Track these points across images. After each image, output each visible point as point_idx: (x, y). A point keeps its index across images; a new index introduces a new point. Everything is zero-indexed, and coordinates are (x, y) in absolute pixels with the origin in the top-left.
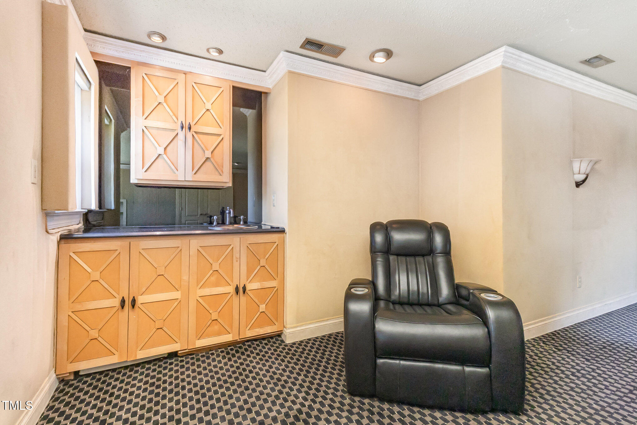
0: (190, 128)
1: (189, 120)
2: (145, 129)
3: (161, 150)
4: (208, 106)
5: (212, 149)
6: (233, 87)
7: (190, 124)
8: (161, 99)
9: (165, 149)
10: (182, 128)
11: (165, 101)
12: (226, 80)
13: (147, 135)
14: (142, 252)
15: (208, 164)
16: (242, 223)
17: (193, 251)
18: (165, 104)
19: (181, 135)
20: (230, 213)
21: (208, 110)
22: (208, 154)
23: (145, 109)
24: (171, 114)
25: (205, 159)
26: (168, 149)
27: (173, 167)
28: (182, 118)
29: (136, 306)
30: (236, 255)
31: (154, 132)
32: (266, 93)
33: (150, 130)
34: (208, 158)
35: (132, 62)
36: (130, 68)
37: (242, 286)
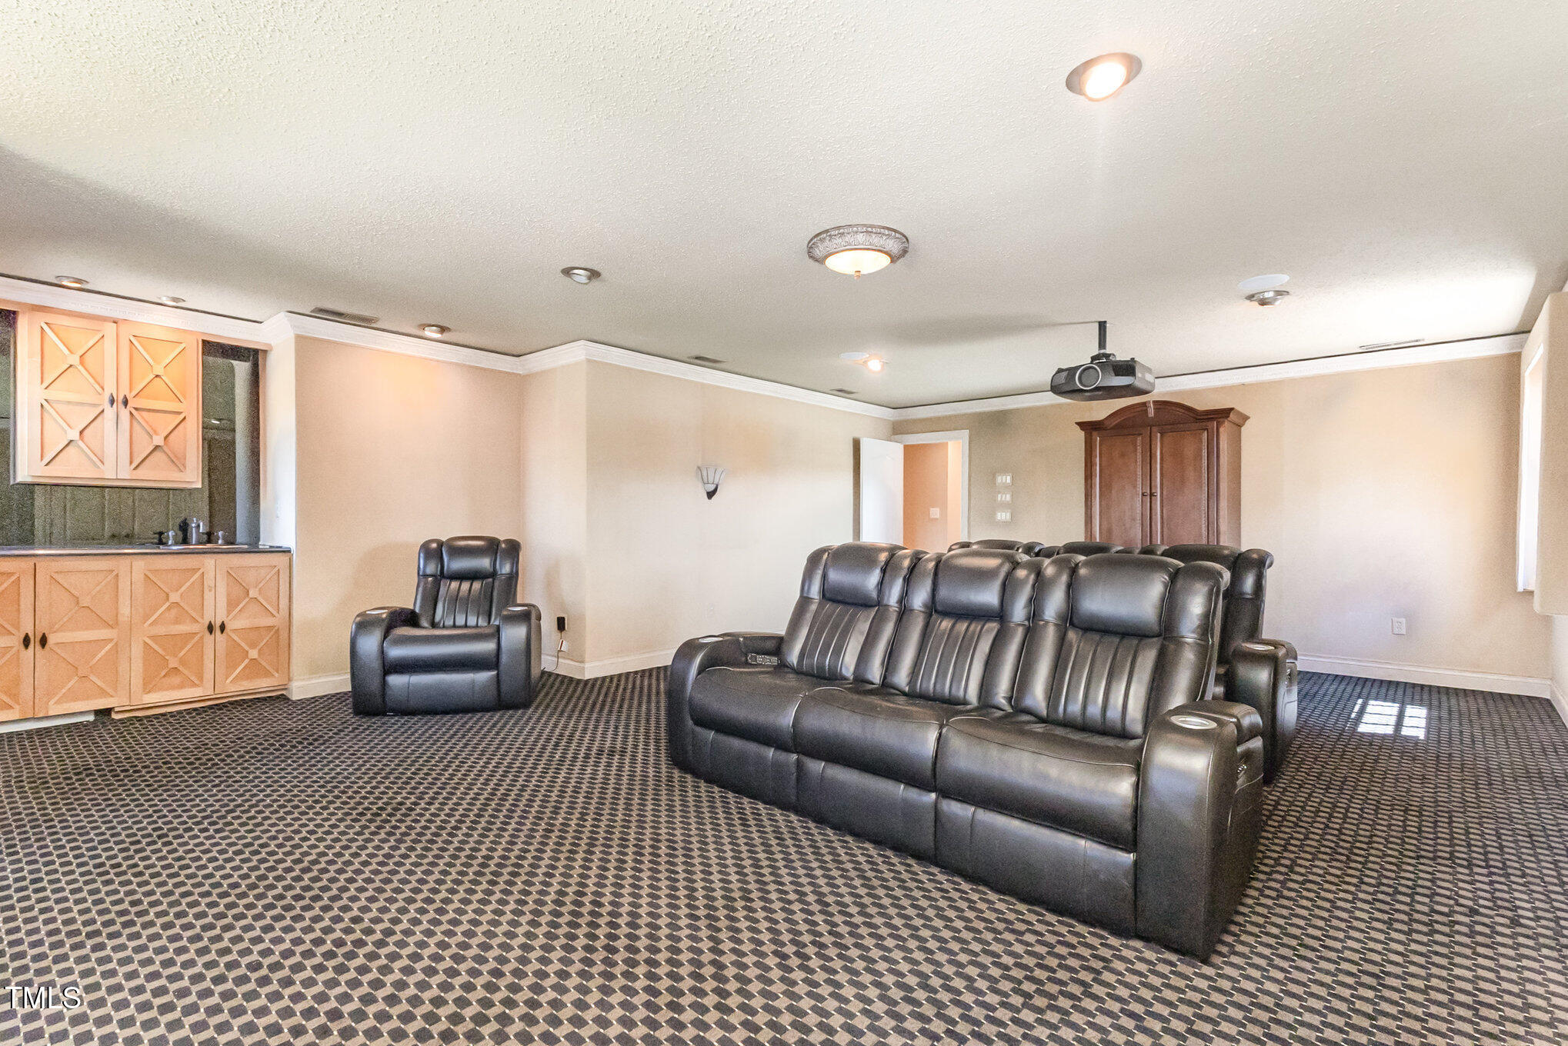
0: (126, 403)
1: (124, 391)
2: (45, 404)
3: (74, 435)
4: (159, 370)
5: (165, 434)
6: (204, 341)
7: (125, 397)
8: (74, 360)
9: (81, 432)
10: (112, 402)
11: (82, 363)
12: (191, 332)
13: (48, 412)
14: (55, 576)
15: (158, 454)
16: (220, 542)
17: (138, 576)
18: (80, 368)
19: (110, 412)
20: (198, 526)
21: (157, 376)
22: (158, 440)
23: (45, 376)
24: (92, 381)
25: (151, 448)
26: (86, 432)
27: (95, 459)
28: (110, 389)
29: (47, 646)
30: (209, 581)
31: (61, 408)
32: (265, 352)
33: (54, 405)
34: (157, 447)
35: (19, 303)
36: (14, 313)
37: (218, 624)
